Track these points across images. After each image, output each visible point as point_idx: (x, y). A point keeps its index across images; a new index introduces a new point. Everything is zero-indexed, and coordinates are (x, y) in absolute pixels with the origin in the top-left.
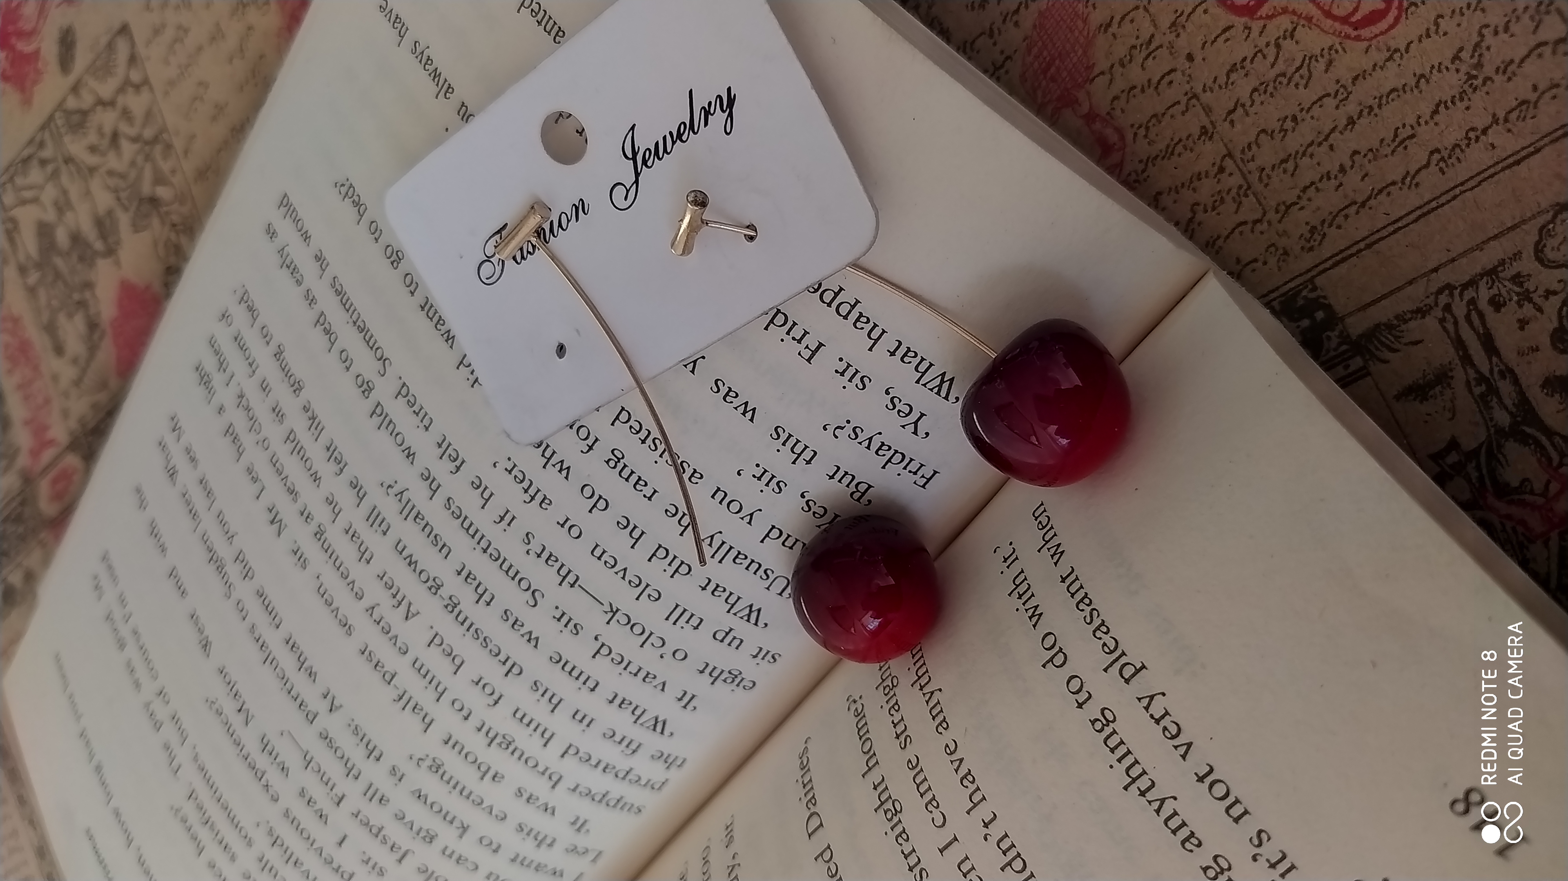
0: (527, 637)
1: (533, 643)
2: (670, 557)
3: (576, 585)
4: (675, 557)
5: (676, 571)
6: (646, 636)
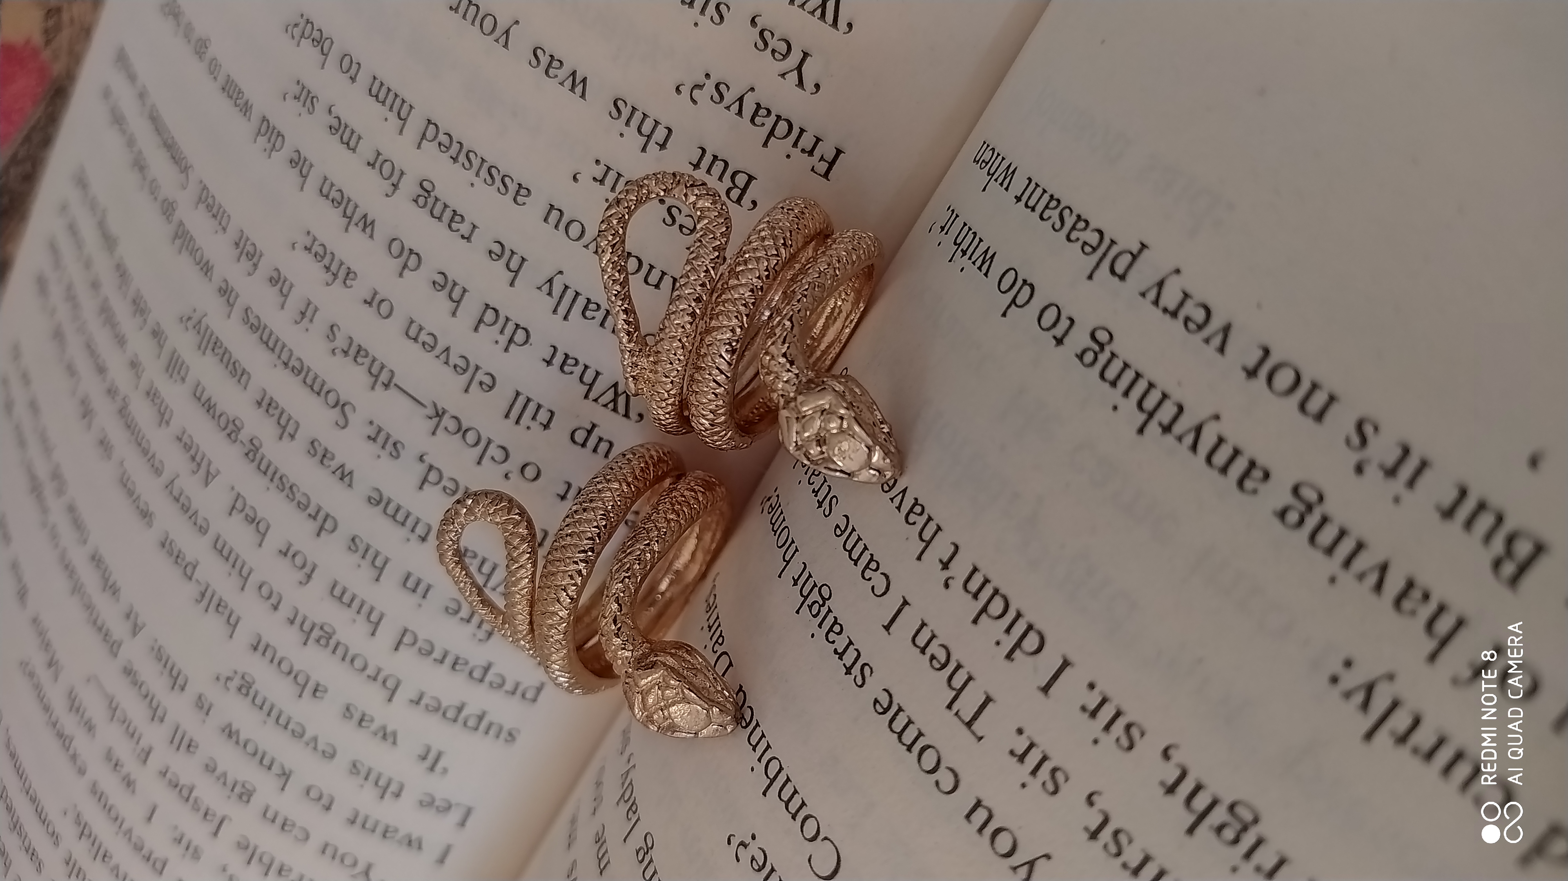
0: (339, 473)
1: (347, 480)
2: (502, 320)
3: (392, 386)
4: (507, 319)
5: (511, 341)
6: (483, 444)
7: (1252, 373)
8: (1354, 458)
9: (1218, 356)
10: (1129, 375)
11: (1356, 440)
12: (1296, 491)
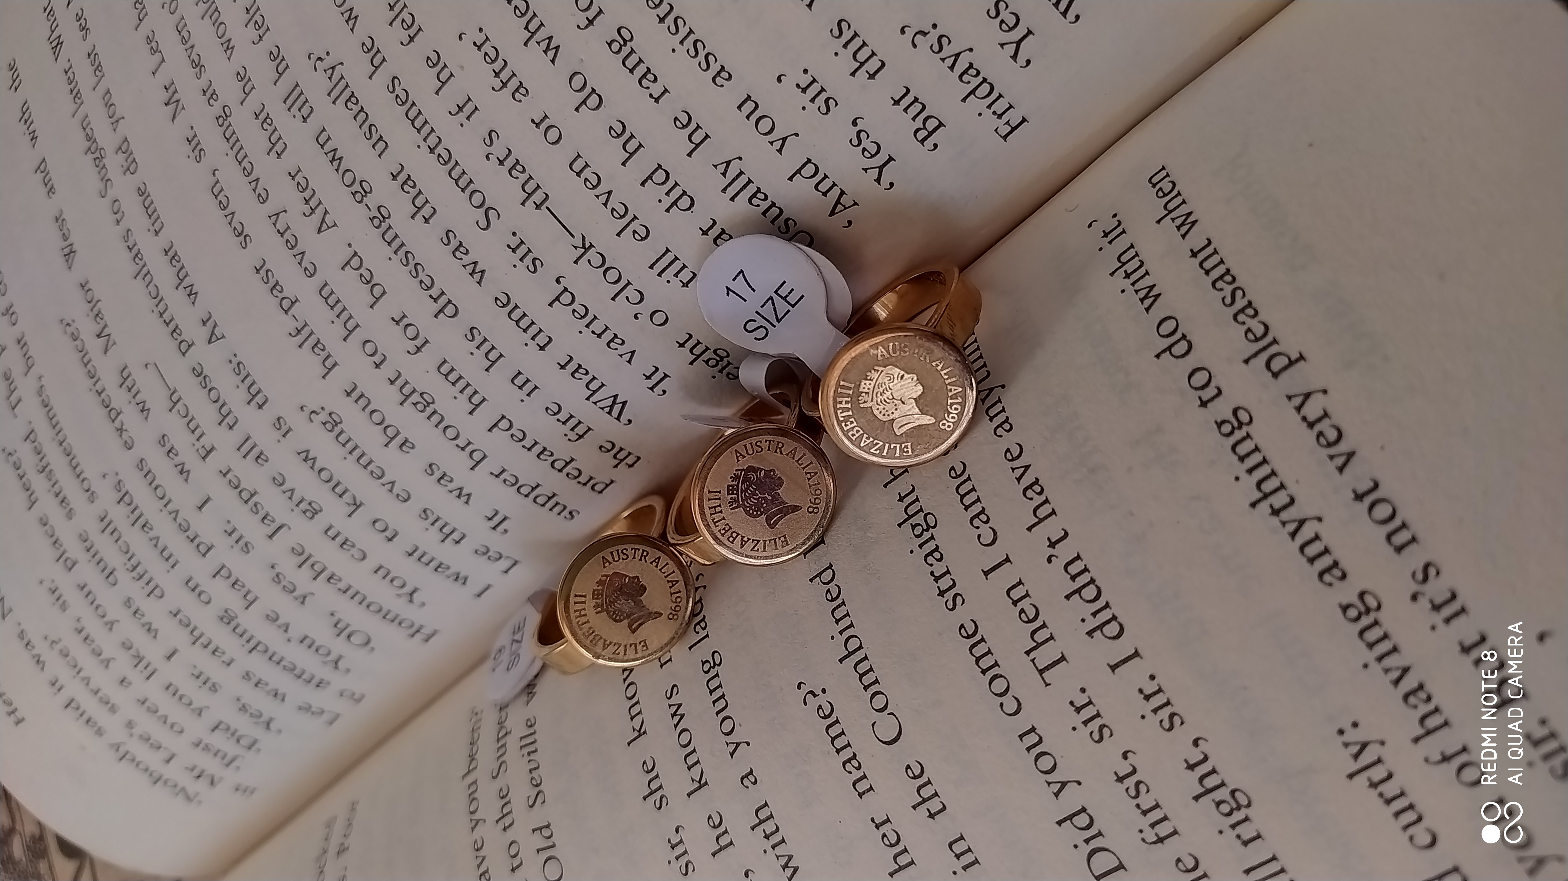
0: (470, 268)
1: (477, 276)
2: (670, 183)
3: (543, 207)
4: (676, 184)
5: (675, 203)
6: (621, 285)
7: (1359, 497)
8: (1414, 587)
9: (1337, 473)
10: (1256, 458)
11: (1420, 576)
12: (1362, 595)
